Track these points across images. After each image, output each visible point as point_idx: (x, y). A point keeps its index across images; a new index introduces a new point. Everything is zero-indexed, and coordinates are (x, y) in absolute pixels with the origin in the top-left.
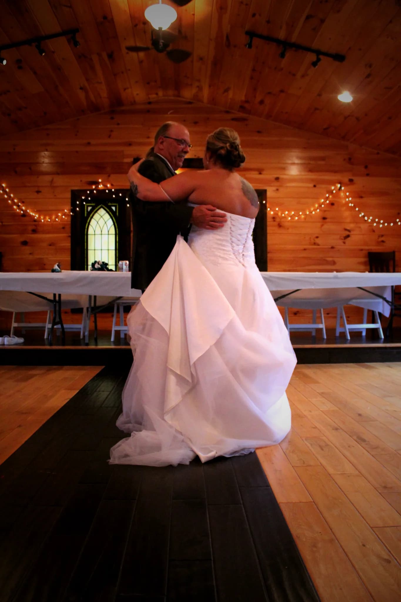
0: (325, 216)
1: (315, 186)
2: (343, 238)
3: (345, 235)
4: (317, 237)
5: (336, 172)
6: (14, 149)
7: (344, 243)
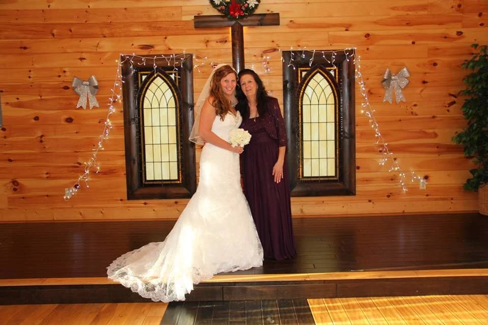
0: (426, 80)
1: (413, 43)
2: (447, 105)
3: (449, 102)
4: (415, 105)
5: (441, 24)
6: (49, 6)
7: (448, 111)
